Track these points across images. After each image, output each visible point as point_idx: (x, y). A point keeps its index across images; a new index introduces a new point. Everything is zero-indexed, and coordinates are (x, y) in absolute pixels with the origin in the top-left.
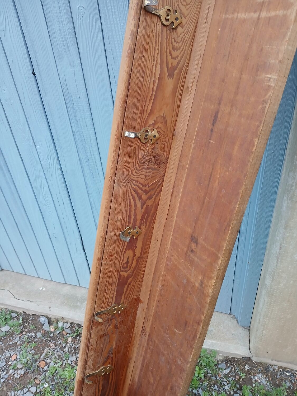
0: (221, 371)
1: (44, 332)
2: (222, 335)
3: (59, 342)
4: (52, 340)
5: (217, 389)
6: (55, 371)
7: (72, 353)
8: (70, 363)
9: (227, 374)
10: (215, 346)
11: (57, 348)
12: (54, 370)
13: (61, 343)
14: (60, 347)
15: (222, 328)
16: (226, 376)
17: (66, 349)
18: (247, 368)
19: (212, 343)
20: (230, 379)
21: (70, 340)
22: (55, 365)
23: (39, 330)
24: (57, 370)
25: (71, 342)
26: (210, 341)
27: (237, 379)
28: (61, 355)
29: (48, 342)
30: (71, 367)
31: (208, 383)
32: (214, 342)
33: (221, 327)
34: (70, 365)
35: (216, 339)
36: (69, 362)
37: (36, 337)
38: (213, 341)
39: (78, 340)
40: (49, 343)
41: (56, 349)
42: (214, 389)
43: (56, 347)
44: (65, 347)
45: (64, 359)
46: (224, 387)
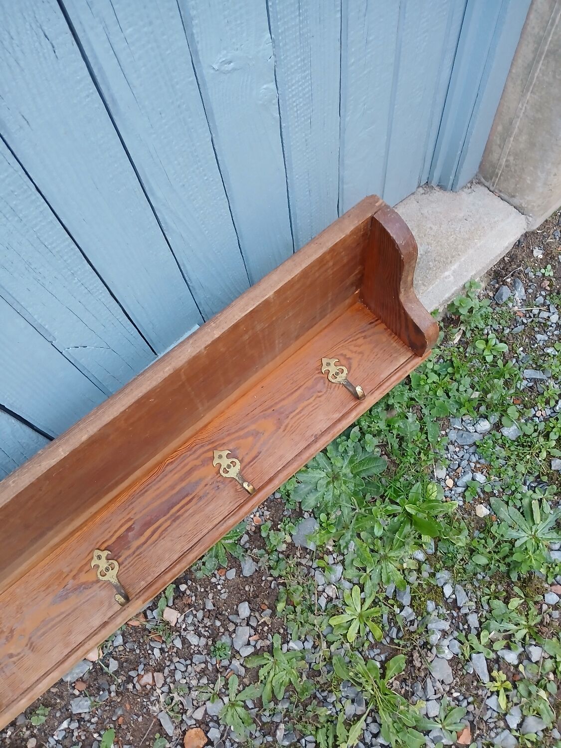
0: (510, 305)
1: (82, 686)
2: (451, 239)
3: (157, 652)
4: (133, 673)
5: (546, 338)
6: (246, 707)
7: (222, 630)
8: (250, 650)
9: (525, 298)
10: (465, 273)
11: (172, 667)
12: (240, 710)
13: (162, 650)
14: (176, 659)
15: (435, 228)
16: (526, 303)
17: (193, 640)
18: (538, 253)
19: (454, 272)
20: (540, 300)
21: (172, 616)
22: (226, 699)
23: (61, 697)
24: (244, 702)
25: (183, 617)
26: (447, 273)
27: (548, 288)
28: (203, 666)
29: (130, 686)
30: (266, 655)
31: (522, 346)
32: (455, 267)
33: (431, 228)
34: (256, 653)
35: (453, 257)
36: (247, 651)
37: (80, 720)
38: (453, 268)
39: (188, 592)
40: (138, 687)
41: (172, 673)
42: (541, 344)
43: (166, 671)
44: (184, 641)
45: (225, 663)
46: (549, 323)
